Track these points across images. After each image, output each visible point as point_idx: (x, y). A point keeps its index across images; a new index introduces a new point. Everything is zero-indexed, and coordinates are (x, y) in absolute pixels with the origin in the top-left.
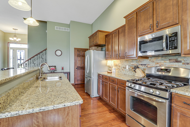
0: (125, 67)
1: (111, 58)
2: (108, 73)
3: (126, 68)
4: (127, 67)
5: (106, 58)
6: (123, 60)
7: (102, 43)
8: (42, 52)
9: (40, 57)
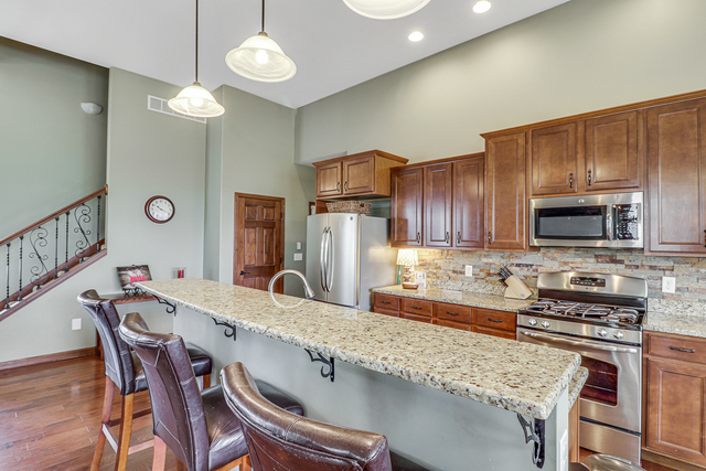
0: (458, 269)
1: (419, 242)
2: (405, 288)
3: (463, 273)
4: (469, 271)
7: (382, 194)
8: (81, 203)
9: (73, 224)
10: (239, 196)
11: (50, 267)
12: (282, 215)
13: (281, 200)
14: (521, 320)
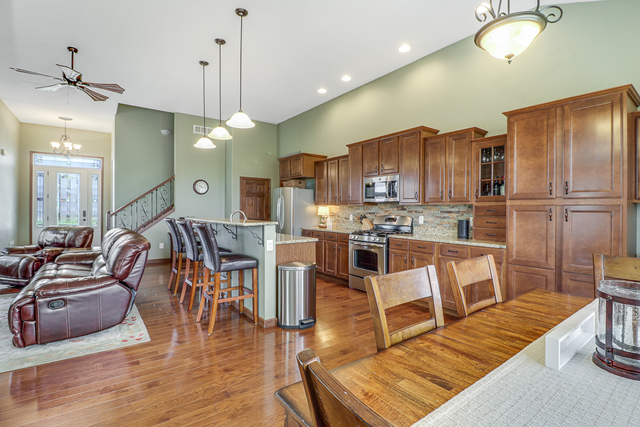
0: (347, 217)
1: (325, 202)
2: (320, 227)
3: (349, 219)
4: (351, 218)
5: (317, 201)
6: (345, 207)
7: (309, 176)
8: (162, 184)
9: (159, 196)
10: (242, 178)
11: (150, 218)
12: (269, 189)
13: (268, 180)
14: (352, 237)
